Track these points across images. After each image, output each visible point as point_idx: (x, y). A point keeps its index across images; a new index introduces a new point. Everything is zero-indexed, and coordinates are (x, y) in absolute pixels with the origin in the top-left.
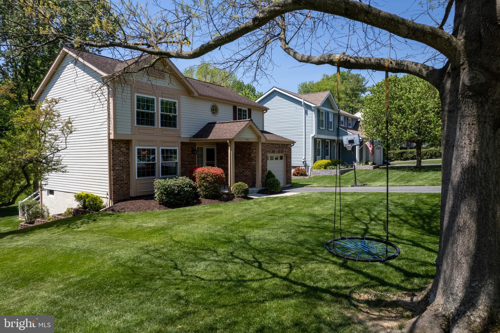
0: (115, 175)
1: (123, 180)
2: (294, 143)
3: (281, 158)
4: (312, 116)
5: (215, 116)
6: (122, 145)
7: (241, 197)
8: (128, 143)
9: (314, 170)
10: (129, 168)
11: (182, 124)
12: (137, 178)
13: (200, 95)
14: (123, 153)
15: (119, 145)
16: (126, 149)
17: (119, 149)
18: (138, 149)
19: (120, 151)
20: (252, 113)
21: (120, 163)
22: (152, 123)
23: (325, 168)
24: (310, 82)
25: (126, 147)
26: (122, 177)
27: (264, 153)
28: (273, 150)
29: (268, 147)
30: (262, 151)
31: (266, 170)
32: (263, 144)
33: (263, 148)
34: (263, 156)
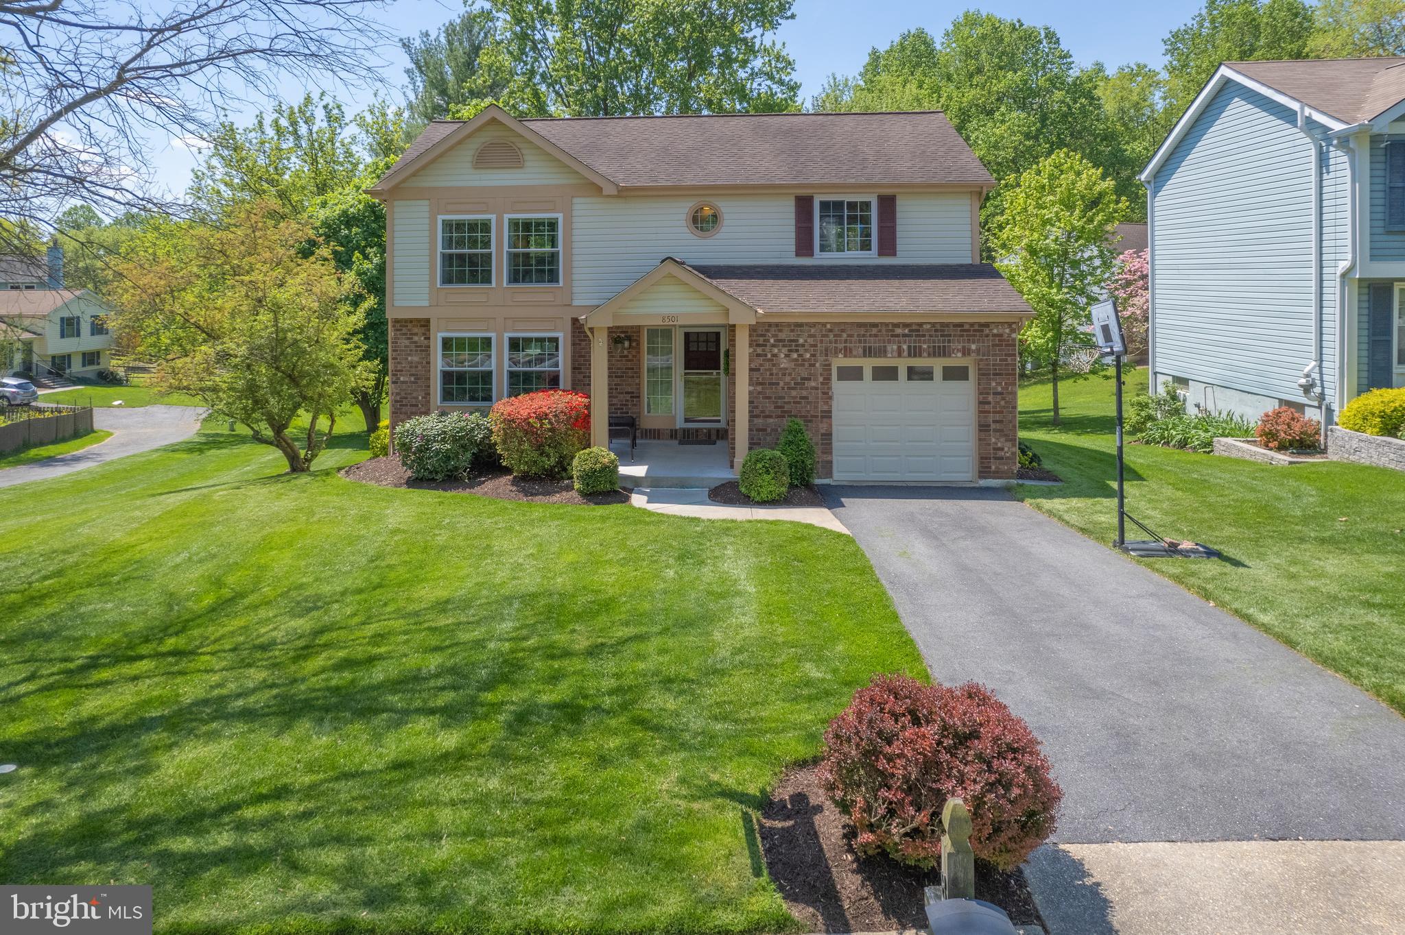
0: (398, 394)
1: (417, 405)
3: (955, 374)
5: (705, 235)
6: (414, 330)
10: (429, 379)
11: (574, 270)
12: (439, 403)
13: (623, 189)
14: (416, 346)
15: (409, 330)
16: (424, 338)
17: (409, 338)
18: (444, 339)
19: (411, 343)
20: (900, 209)
21: (411, 367)
22: (483, 277)
25: (422, 334)
27: (808, 356)
28: (870, 347)
29: (835, 336)
30: (797, 351)
31: (822, 417)
32: (805, 328)
33: (806, 341)
34: (803, 365)
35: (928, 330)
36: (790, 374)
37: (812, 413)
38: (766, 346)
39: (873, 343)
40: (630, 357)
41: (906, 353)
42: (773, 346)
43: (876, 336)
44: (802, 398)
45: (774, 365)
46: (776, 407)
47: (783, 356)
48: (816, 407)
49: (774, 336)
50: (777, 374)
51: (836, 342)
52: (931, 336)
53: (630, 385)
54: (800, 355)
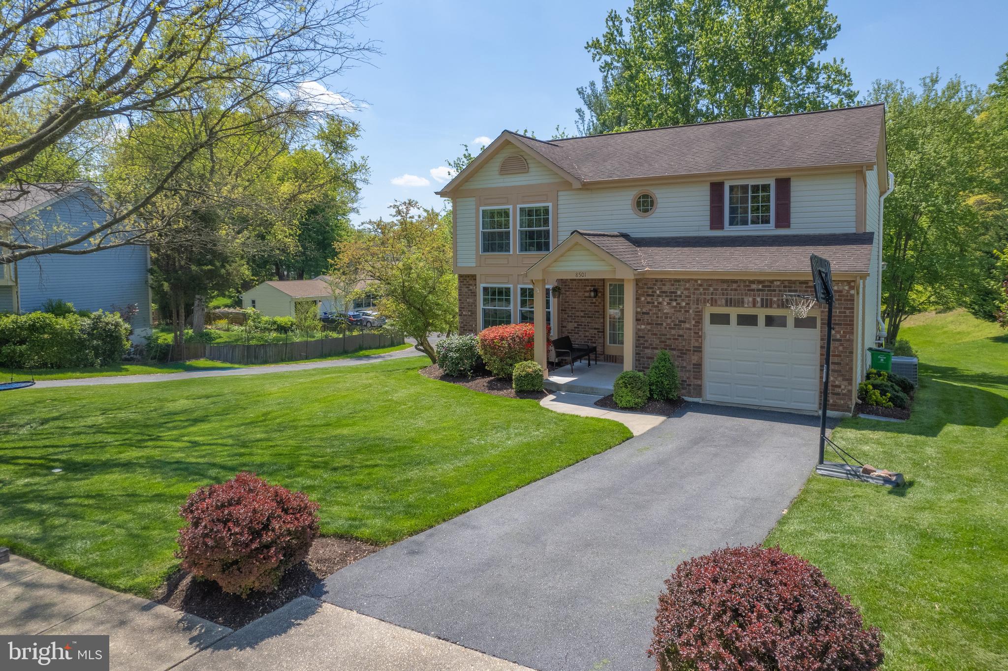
5: (645, 217)
13: (585, 184)
18: (483, 288)
22: (508, 248)
27: (684, 304)
28: (731, 299)
29: (704, 289)
30: (676, 300)
31: (694, 351)
32: (682, 283)
33: (682, 293)
34: (680, 311)
35: (778, 286)
36: (671, 318)
37: (687, 347)
38: (653, 296)
39: (733, 295)
40: (597, 304)
41: (759, 304)
42: (659, 296)
43: (736, 290)
44: (679, 336)
45: (659, 310)
46: (660, 342)
47: (665, 304)
48: (689, 343)
49: (659, 288)
50: (661, 317)
51: (705, 294)
52: (780, 291)
53: (596, 323)
54: (678, 304)
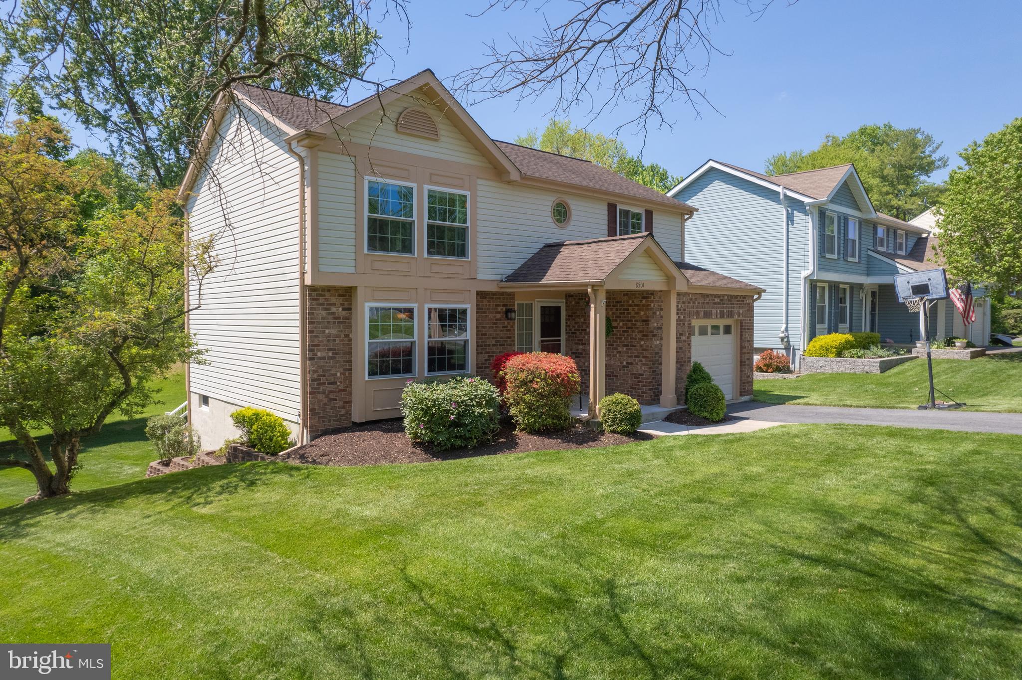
0: (315, 372)
1: (335, 383)
2: (759, 292)
3: (727, 330)
4: (806, 226)
5: (562, 228)
6: (333, 300)
7: (622, 433)
8: (347, 294)
9: (809, 359)
10: (350, 353)
11: (479, 247)
12: (367, 378)
13: (524, 177)
14: (335, 318)
15: (327, 300)
16: (344, 309)
17: (326, 309)
19: (329, 314)
20: (654, 221)
21: (328, 341)
22: (407, 247)
23: (839, 354)
24: (794, 154)
25: (342, 304)
26: (333, 375)
27: (682, 317)
28: (706, 312)
29: (693, 303)
30: (678, 314)
31: (688, 362)
32: (681, 297)
33: (682, 307)
34: (680, 324)
37: (683, 359)
39: (707, 308)
43: (706, 303)
44: (680, 348)
48: (685, 355)
51: (693, 307)
52: (725, 303)
54: (679, 317)
